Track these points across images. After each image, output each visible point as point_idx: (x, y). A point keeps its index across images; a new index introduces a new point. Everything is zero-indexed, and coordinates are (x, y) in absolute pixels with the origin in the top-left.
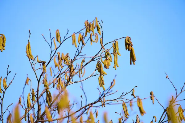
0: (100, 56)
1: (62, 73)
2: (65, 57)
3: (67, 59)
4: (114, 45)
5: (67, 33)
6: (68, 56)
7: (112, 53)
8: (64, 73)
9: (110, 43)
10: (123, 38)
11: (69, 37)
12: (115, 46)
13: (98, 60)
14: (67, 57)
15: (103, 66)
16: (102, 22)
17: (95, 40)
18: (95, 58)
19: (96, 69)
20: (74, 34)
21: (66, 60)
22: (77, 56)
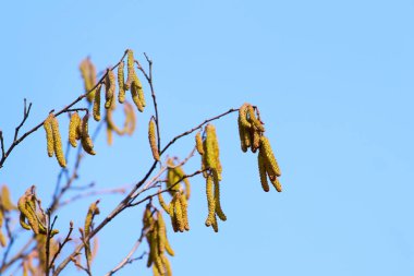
0: (153, 186)
1: (12, 262)
2: (23, 205)
3: (33, 210)
4: (201, 142)
5: (26, 116)
6: (33, 199)
7: (198, 172)
8: (20, 261)
9: (186, 134)
10: (231, 111)
11: (36, 129)
12: (205, 143)
13: (148, 201)
14: (31, 203)
15: (166, 221)
16: (150, 64)
17: (126, 125)
18: (136, 193)
19: (142, 236)
20: (54, 114)
21: (26, 212)
22: (63, 190)
